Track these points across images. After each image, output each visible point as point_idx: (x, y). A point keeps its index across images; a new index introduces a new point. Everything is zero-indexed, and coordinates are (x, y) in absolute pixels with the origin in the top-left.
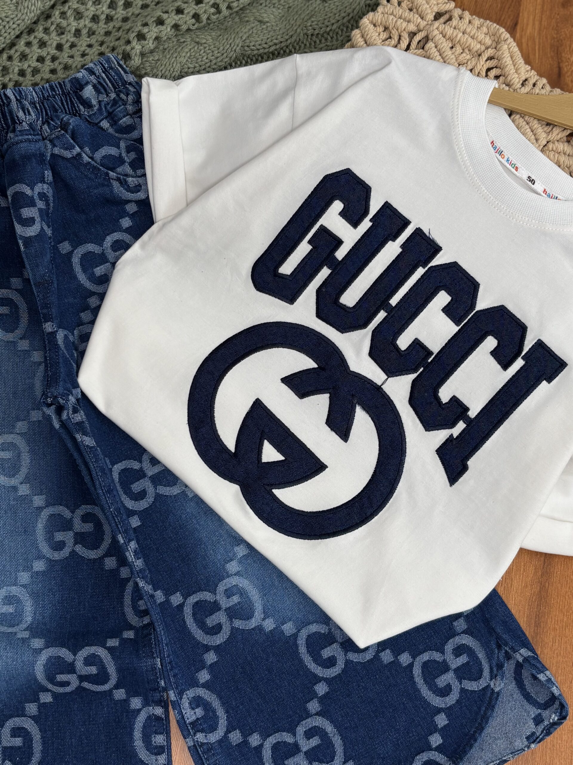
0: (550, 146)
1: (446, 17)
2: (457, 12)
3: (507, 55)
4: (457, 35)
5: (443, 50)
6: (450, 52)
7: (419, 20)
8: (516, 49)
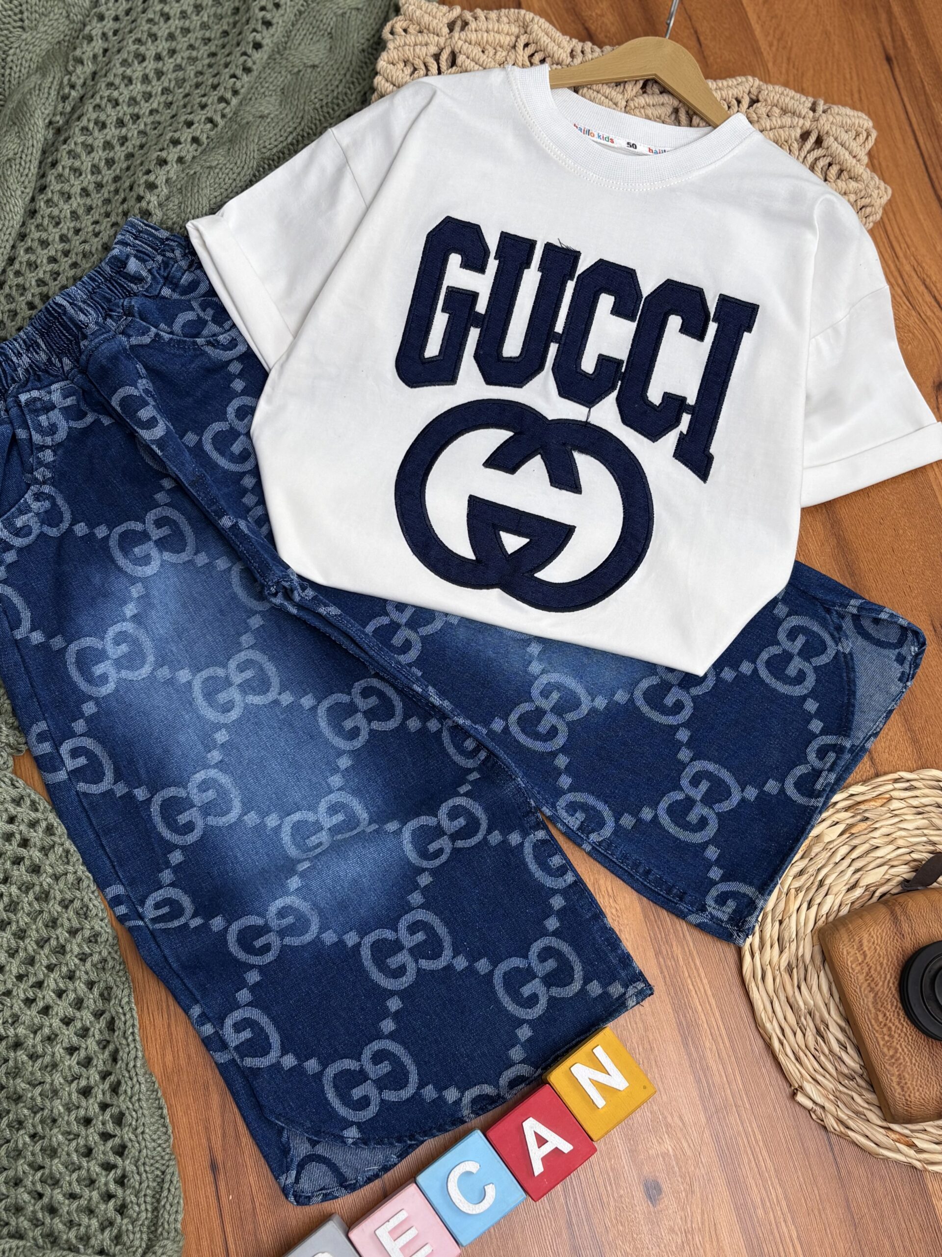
0: (631, 104)
1: (459, 23)
2: (468, 13)
3: (541, 34)
4: (482, 37)
5: (477, 57)
6: (485, 57)
7: (436, 38)
8: (547, 25)
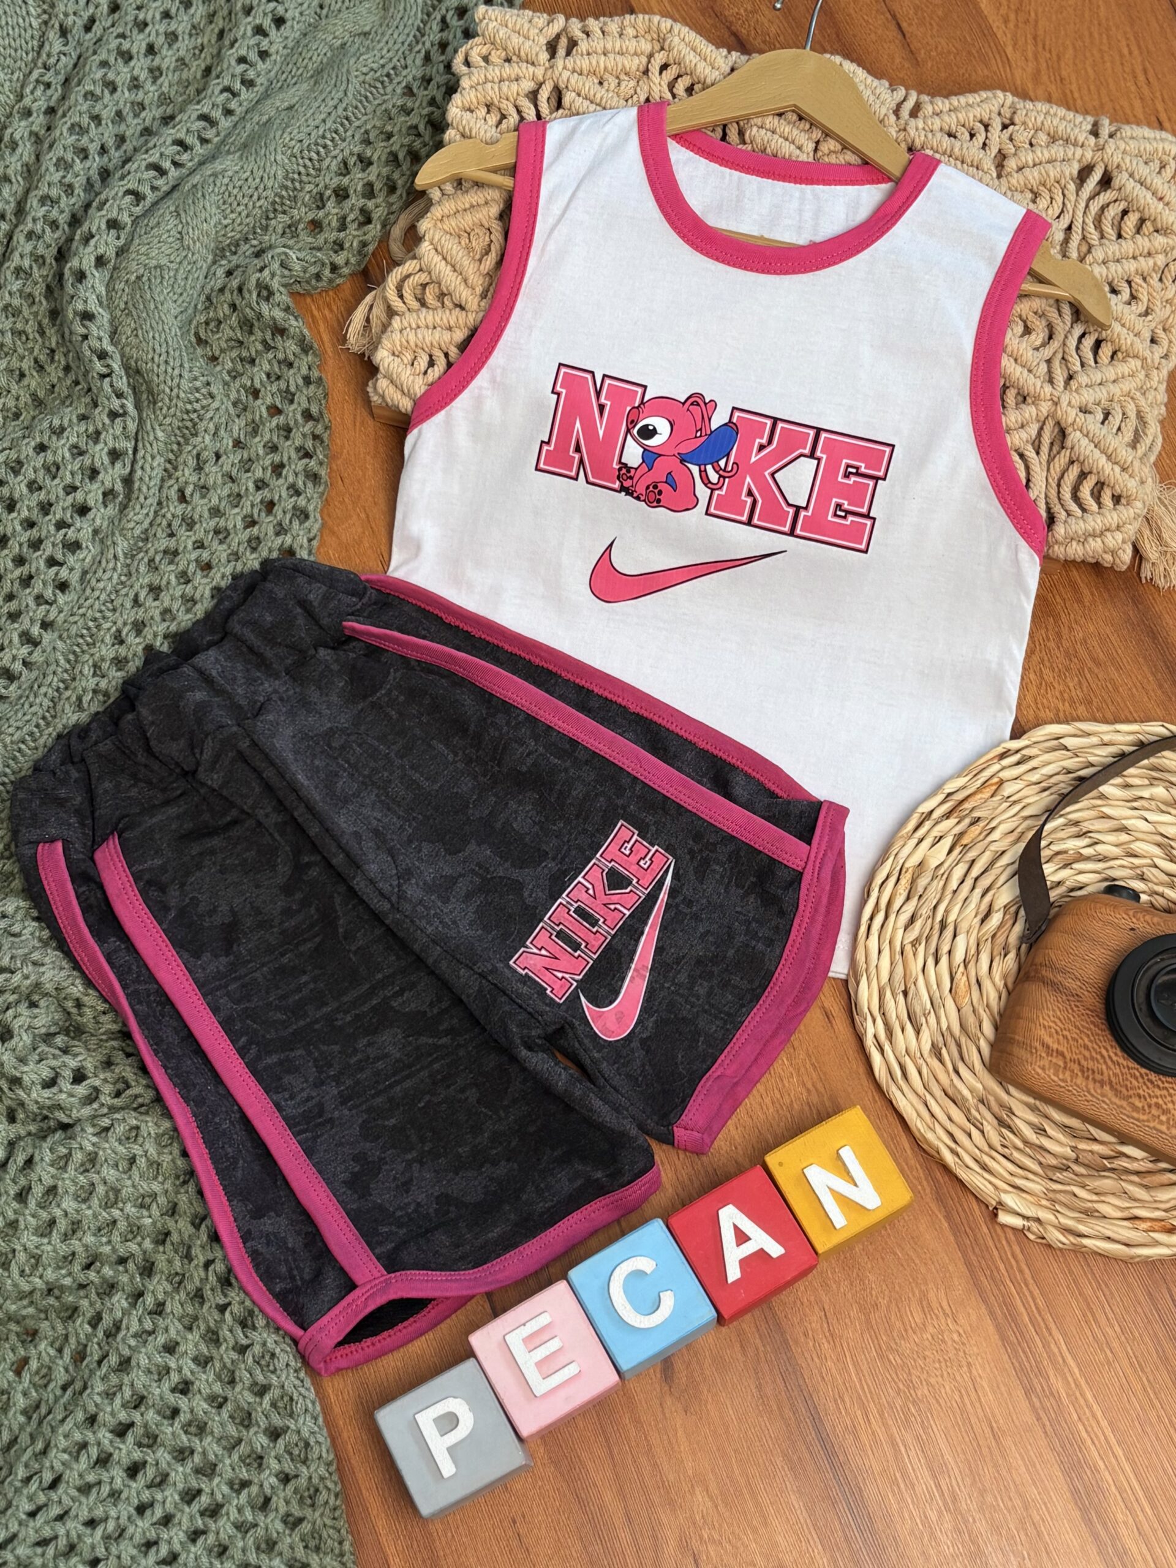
1: (563, 42)
2: (575, 26)
3: (685, 50)
4: (597, 63)
5: (592, 93)
6: (604, 91)
7: (531, 69)
8: (692, 36)
